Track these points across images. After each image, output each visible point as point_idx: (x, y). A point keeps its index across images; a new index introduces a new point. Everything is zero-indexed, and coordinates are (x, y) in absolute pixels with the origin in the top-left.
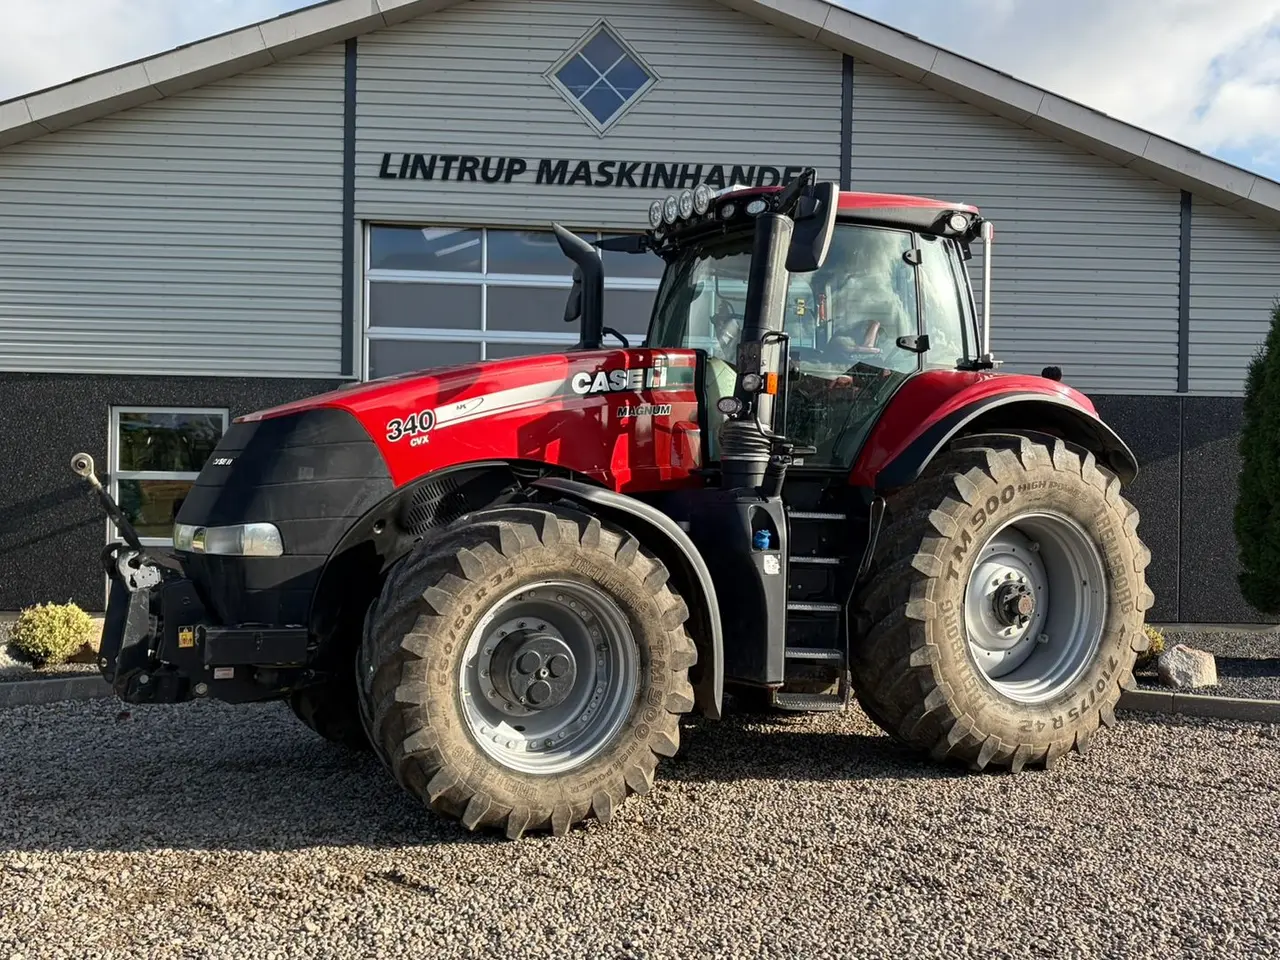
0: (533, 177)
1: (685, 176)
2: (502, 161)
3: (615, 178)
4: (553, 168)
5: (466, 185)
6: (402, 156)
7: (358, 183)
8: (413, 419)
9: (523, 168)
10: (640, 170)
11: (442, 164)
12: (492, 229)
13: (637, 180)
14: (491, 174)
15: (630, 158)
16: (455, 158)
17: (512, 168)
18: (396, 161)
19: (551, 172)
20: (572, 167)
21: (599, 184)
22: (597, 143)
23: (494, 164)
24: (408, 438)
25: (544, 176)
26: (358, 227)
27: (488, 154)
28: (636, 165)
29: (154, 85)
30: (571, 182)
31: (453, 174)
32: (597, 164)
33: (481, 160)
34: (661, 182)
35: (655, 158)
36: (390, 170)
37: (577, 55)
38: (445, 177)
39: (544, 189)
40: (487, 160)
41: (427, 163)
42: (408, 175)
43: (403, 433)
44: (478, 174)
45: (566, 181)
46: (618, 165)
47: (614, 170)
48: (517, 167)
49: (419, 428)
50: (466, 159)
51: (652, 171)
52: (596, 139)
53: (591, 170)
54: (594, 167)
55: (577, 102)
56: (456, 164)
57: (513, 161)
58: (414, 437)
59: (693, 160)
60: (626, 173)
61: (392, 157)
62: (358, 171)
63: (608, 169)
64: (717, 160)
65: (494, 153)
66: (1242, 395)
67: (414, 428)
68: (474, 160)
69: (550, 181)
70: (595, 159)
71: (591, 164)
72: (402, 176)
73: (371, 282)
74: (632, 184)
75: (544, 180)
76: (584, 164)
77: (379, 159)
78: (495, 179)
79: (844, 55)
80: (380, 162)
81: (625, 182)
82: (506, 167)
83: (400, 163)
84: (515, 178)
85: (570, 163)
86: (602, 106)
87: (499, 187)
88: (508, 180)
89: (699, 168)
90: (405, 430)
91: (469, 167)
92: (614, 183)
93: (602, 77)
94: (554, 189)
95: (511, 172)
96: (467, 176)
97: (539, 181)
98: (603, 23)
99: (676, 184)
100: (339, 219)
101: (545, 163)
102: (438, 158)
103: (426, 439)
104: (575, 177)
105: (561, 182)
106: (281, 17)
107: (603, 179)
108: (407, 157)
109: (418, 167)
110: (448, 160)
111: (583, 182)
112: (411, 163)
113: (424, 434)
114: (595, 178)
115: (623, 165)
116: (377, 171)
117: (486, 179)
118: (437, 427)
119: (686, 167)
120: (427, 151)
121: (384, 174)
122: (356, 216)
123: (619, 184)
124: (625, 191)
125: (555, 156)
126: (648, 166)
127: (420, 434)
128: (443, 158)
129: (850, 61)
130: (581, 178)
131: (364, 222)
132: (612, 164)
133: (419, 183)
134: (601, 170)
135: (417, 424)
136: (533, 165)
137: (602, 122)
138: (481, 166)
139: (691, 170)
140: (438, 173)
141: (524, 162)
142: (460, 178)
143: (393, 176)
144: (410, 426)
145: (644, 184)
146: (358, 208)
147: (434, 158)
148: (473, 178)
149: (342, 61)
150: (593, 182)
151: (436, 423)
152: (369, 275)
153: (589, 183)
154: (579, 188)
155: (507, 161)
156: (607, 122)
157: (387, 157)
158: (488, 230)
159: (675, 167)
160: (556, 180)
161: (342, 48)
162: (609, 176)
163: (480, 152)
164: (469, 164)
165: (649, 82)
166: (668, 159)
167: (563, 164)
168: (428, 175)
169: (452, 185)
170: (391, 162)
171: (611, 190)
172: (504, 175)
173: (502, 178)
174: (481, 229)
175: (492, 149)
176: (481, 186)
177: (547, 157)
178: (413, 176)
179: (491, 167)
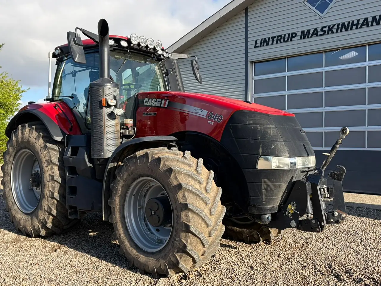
0: (298, 37)
1: (353, 25)
2: (289, 34)
3: (327, 32)
4: (305, 33)
5: (279, 45)
6: (260, 40)
7: (249, 51)
9: (296, 36)
10: (336, 27)
11: (271, 40)
13: (335, 30)
14: (286, 40)
15: (331, 24)
16: (275, 37)
17: (292, 36)
18: (259, 42)
19: (305, 35)
20: (312, 31)
21: (321, 35)
23: (287, 36)
25: (303, 37)
26: (249, 65)
27: (284, 33)
28: (334, 25)
29: (197, 35)
30: (311, 37)
31: (275, 42)
33: (283, 36)
34: (343, 29)
35: (341, 21)
36: (257, 45)
38: (272, 44)
39: (303, 41)
40: (285, 35)
41: (267, 41)
42: (262, 45)
44: (282, 40)
45: (310, 35)
46: (327, 27)
47: (326, 29)
48: (294, 35)
50: (278, 36)
51: (340, 26)
52: (320, 20)
54: (319, 30)
55: (314, 9)
56: (275, 39)
57: (293, 34)
59: (355, 19)
60: (330, 29)
63: (324, 29)
64: (365, 16)
65: (287, 32)
68: (281, 36)
69: (304, 38)
70: (319, 27)
72: (260, 46)
73: (254, 80)
74: (333, 32)
75: (303, 38)
76: (316, 30)
77: (254, 42)
80: (254, 43)
81: (330, 32)
82: (290, 36)
83: (260, 42)
84: (293, 39)
87: (289, 43)
88: (291, 40)
89: (358, 21)
91: (280, 39)
92: (326, 33)
94: (307, 40)
95: (292, 37)
96: (279, 42)
97: (301, 39)
99: (349, 28)
100: (244, 63)
101: (303, 32)
102: (271, 38)
104: (313, 34)
105: (308, 37)
107: (322, 33)
108: (262, 40)
109: (265, 42)
110: (273, 38)
111: (315, 36)
112: (263, 42)
114: (319, 33)
115: (329, 26)
116: (253, 46)
117: (285, 41)
119: (353, 22)
120: (267, 37)
121: (256, 47)
122: (249, 61)
123: (328, 33)
124: (331, 35)
125: (305, 29)
126: (339, 25)
130: (315, 34)
131: (252, 62)
132: (325, 27)
133: (266, 47)
134: (322, 30)
136: (299, 34)
137: (322, 13)
138: (283, 37)
139: (355, 22)
140: (270, 43)
141: (296, 33)
142: (277, 43)
143: (258, 47)
145: (337, 32)
146: (249, 59)
147: (269, 38)
148: (281, 42)
149: (244, 15)
150: (319, 35)
152: (254, 78)
153: (317, 36)
154: (315, 38)
155: (291, 34)
156: (324, 13)
157: (256, 41)
158: (288, 58)
159: (349, 23)
160: (306, 37)
161: (244, 11)
162: (325, 32)
163: (282, 33)
164: (279, 38)
166: (346, 21)
167: (309, 31)
168: (268, 44)
169: (275, 46)
170: (257, 43)
171: (326, 36)
172: (290, 39)
173: (289, 40)
174: (285, 58)
175: (286, 31)
176: (283, 44)
177: (302, 30)
178: (263, 45)
179: (286, 37)
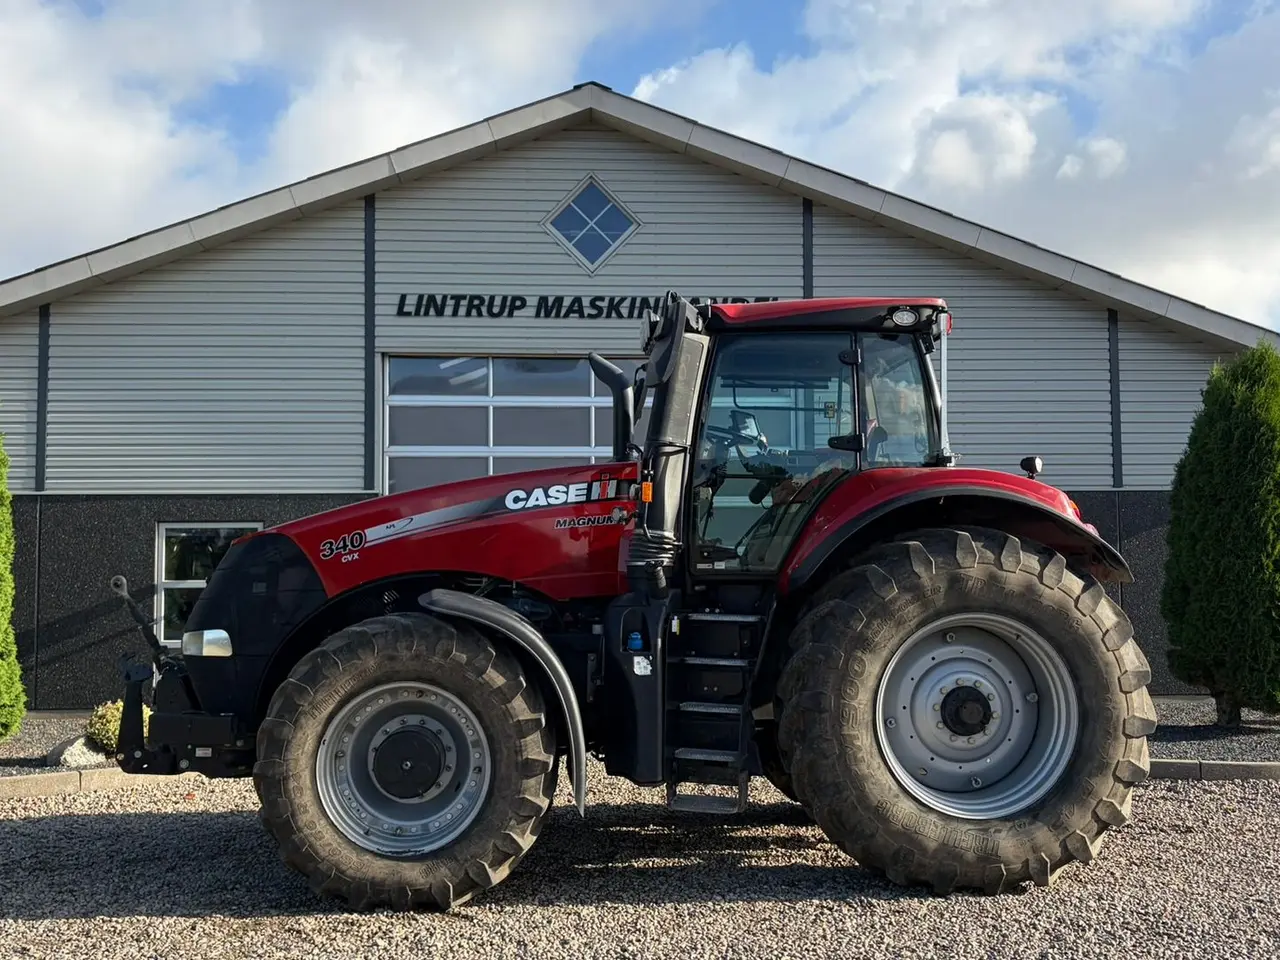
0: (532, 311)
2: (505, 298)
3: (605, 311)
4: (550, 304)
5: (474, 320)
6: (416, 297)
7: (378, 320)
8: (344, 539)
9: (524, 304)
10: (627, 303)
11: (452, 302)
12: (496, 357)
13: (625, 311)
14: (496, 310)
15: (618, 293)
16: (464, 297)
17: (514, 304)
18: (411, 301)
19: (548, 308)
20: (567, 302)
21: (591, 316)
22: (587, 281)
23: (498, 301)
24: (340, 556)
25: (543, 311)
26: (378, 359)
27: (493, 293)
28: (623, 299)
29: (198, 242)
30: (566, 316)
31: (462, 311)
32: (590, 299)
33: (487, 299)
35: (640, 293)
36: (406, 309)
37: (569, 205)
38: (455, 313)
39: (542, 322)
40: (492, 298)
41: (439, 302)
42: (422, 313)
43: (335, 552)
44: (484, 310)
45: (562, 314)
46: (607, 300)
47: (604, 304)
48: (518, 303)
49: (350, 547)
50: (473, 298)
51: (638, 304)
52: (587, 278)
53: (584, 304)
54: (586, 302)
55: (570, 246)
56: (464, 303)
57: (515, 299)
58: (346, 554)
60: (614, 307)
61: (408, 297)
62: (378, 310)
63: (598, 303)
64: (694, 292)
65: (499, 292)
66: (1169, 488)
67: (345, 546)
68: (481, 298)
69: (547, 315)
70: (585, 294)
71: (583, 299)
72: (417, 313)
73: (390, 407)
74: (620, 316)
75: (542, 314)
76: (578, 300)
77: (396, 300)
78: (499, 315)
79: (804, 199)
80: (398, 302)
81: (614, 315)
82: (508, 303)
83: (415, 303)
84: (516, 313)
85: (565, 299)
86: (592, 249)
87: (503, 321)
88: (510, 315)
90: (337, 549)
91: (476, 305)
92: (604, 315)
93: (592, 224)
94: (551, 322)
95: (513, 308)
96: (474, 312)
97: (538, 315)
98: (591, 177)
100: (362, 353)
101: (543, 300)
102: (449, 297)
103: (356, 556)
104: (570, 310)
105: (558, 315)
106: (309, 179)
107: (594, 312)
108: (421, 297)
109: (431, 305)
110: (458, 298)
111: (577, 315)
112: (424, 302)
113: (355, 552)
114: (587, 311)
115: (612, 299)
116: (394, 309)
117: (491, 315)
118: (366, 545)
120: (438, 291)
121: (401, 312)
122: (376, 350)
123: (609, 316)
124: (614, 322)
125: (551, 293)
126: (634, 300)
127: (351, 552)
128: (453, 297)
129: (809, 205)
130: (574, 312)
131: (383, 355)
132: (602, 299)
133: (432, 320)
134: (593, 304)
135: (348, 543)
136: (532, 302)
137: (592, 263)
138: (486, 303)
140: (448, 310)
141: (524, 299)
142: (468, 314)
143: (408, 314)
144: (342, 544)
145: (631, 315)
146: (378, 342)
147: (445, 297)
148: (480, 314)
149: (362, 214)
150: (586, 315)
151: (366, 542)
152: (388, 401)
153: (582, 316)
154: (574, 320)
155: (509, 299)
156: (597, 263)
157: (403, 297)
158: (493, 358)
159: (657, 299)
160: (553, 314)
161: (362, 204)
162: (600, 309)
163: (485, 292)
164: (476, 302)
165: (632, 228)
166: (651, 294)
167: (559, 300)
168: (440, 313)
169: (461, 320)
170: (407, 302)
171: (601, 322)
172: (507, 310)
173: (506, 314)
174: (487, 358)
175: (498, 288)
176: (487, 321)
177: (544, 294)
178: (427, 314)
179: (495, 303)
